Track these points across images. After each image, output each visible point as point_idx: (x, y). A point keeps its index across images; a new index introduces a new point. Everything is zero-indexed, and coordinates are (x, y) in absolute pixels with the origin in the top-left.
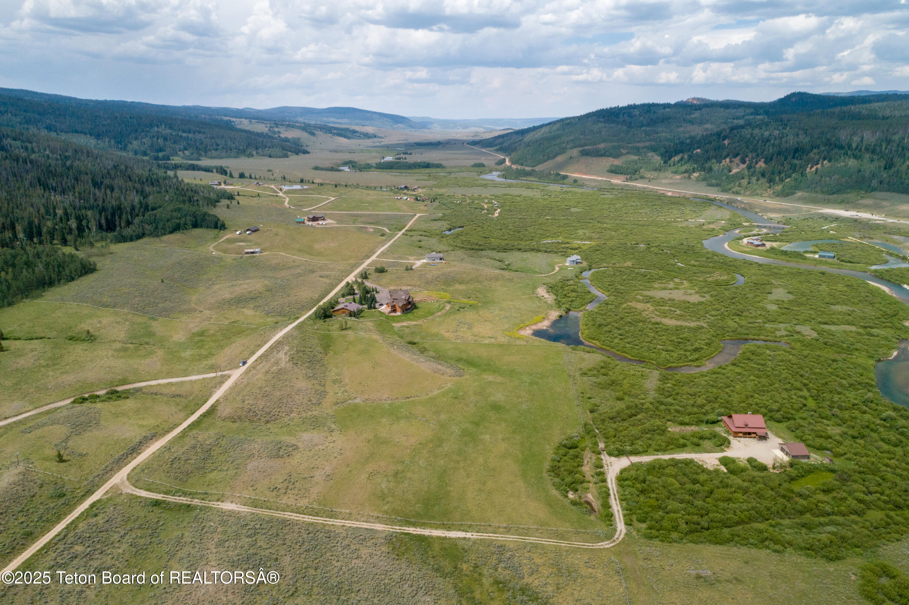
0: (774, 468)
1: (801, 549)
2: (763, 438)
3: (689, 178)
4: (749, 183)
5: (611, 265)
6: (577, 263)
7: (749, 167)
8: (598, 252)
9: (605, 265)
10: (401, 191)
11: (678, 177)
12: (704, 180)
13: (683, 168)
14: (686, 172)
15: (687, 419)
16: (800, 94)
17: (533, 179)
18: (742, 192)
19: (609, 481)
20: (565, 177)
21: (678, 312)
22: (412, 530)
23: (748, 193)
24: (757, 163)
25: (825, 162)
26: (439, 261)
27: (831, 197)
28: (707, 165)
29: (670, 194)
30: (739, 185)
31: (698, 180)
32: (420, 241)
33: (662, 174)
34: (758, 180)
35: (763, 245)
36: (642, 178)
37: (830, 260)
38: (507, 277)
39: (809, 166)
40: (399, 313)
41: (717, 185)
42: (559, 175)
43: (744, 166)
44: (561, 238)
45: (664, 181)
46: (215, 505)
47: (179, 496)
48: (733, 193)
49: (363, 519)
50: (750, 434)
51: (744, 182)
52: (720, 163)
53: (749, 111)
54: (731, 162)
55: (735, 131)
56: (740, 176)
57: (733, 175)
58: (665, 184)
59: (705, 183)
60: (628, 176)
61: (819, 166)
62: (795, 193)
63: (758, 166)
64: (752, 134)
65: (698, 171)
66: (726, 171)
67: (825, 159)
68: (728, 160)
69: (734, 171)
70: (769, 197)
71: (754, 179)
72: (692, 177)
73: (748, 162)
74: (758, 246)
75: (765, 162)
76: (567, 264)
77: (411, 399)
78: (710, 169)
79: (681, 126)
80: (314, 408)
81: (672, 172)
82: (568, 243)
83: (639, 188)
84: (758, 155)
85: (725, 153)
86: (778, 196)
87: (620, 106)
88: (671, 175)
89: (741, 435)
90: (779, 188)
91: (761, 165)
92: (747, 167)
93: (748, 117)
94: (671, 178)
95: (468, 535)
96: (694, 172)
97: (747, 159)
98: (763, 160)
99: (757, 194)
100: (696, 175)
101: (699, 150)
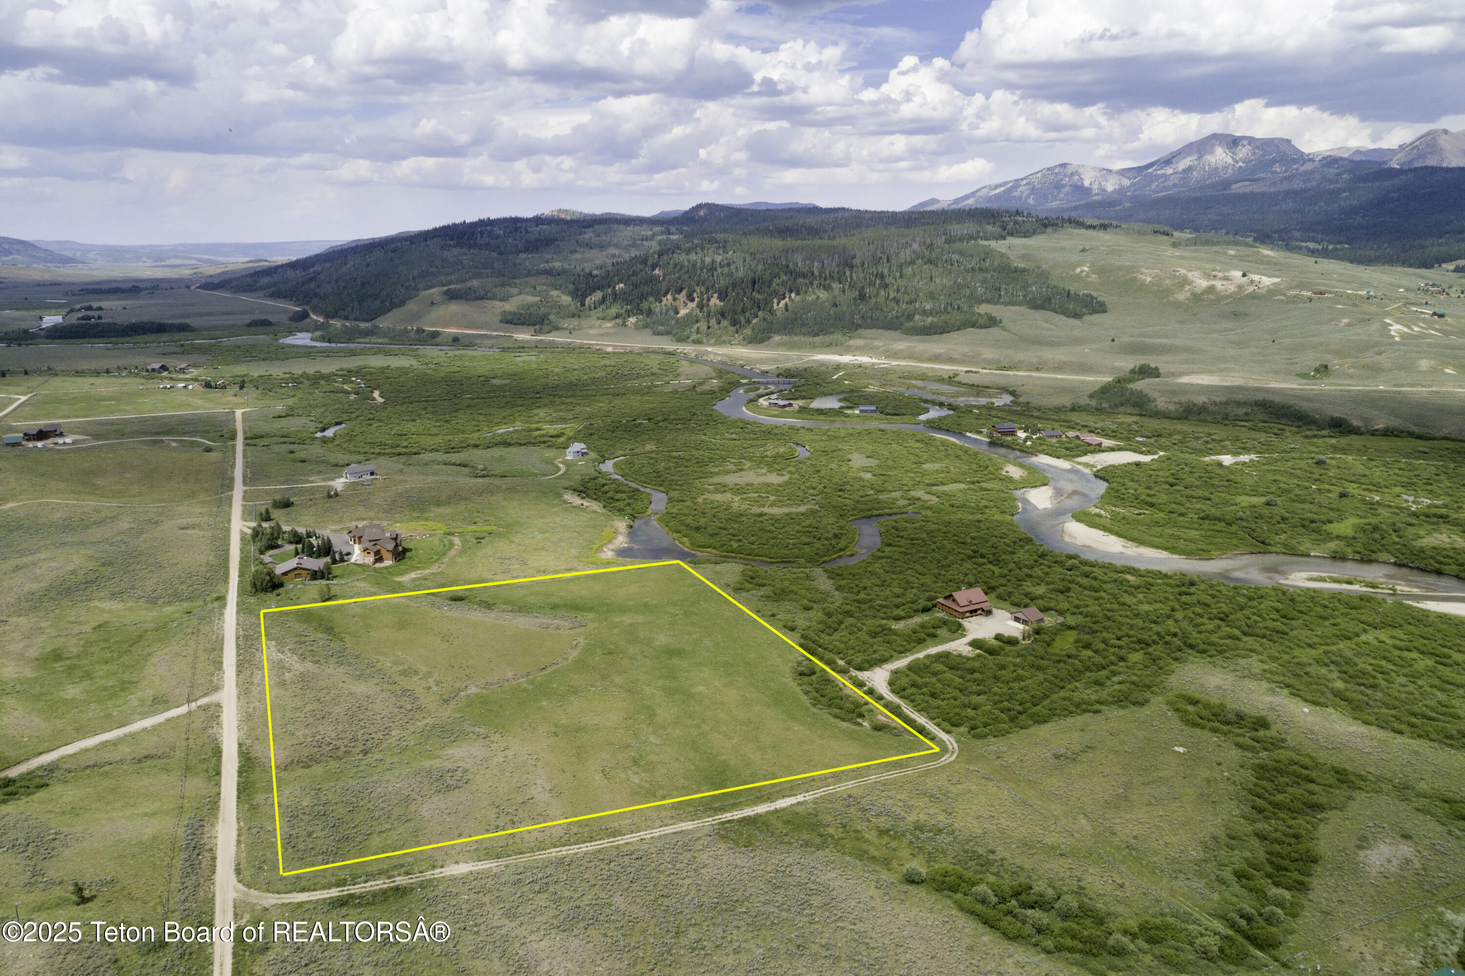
0: (1024, 639)
1: (1113, 703)
2: (988, 613)
3: (624, 325)
4: (709, 327)
5: (628, 452)
6: (583, 454)
7: (701, 306)
8: (595, 437)
9: (621, 452)
10: (156, 374)
11: (609, 325)
12: (646, 326)
13: (613, 311)
14: (617, 316)
15: (899, 612)
16: (707, 205)
17: (380, 341)
18: (705, 340)
19: (885, 696)
20: (435, 335)
21: (772, 498)
22: (728, 816)
23: (712, 341)
24: (709, 300)
25: (793, 295)
26: (369, 477)
27: (817, 339)
28: (645, 306)
29: (610, 349)
30: (698, 332)
31: (636, 326)
32: (292, 452)
33: (585, 322)
34: (719, 323)
35: (790, 405)
36: (557, 328)
37: (874, 414)
38: (504, 486)
39: (775, 301)
40: (388, 563)
41: (667, 333)
42: (424, 331)
43: (694, 304)
44: (518, 423)
45: (592, 332)
46: (437, 873)
47: (366, 882)
48: (694, 342)
49: (657, 825)
50: (976, 611)
51: (703, 325)
52: (660, 302)
53: (658, 229)
54: (675, 299)
55: (665, 257)
56: (691, 320)
57: (683, 318)
58: (595, 335)
59: (648, 331)
60: (537, 327)
61: (787, 300)
62: (769, 338)
63: (711, 303)
64: (689, 261)
65: (634, 314)
66: (671, 313)
67: (791, 291)
68: (669, 297)
69: (683, 312)
70: (740, 344)
71: (713, 321)
72: (628, 323)
73: (697, 300)
74: (784, 406)
75: (720, 298)
76: (568, 458)
77: (550, 670)
78: (650, 312)
79: (576, 251)
80: (417, 716)
81: (598, 318)
82: (539, 429)
83: (561, 343)
84: (707, 289)
85: (664, 289)
86: (750, 343)
87: (468, 221)
88: (598, 322)
89: (968, 614)
90: (748, 331)
91: (715, 301)
92: (698, 306)
93: (660, 238)
94: (600, 327)
95: (800, 798)
96: (629, 316)
97: (695, 295)
98: (716, 295)
99: (724, 342)
100: (632, 320)
101: (622, 285)
